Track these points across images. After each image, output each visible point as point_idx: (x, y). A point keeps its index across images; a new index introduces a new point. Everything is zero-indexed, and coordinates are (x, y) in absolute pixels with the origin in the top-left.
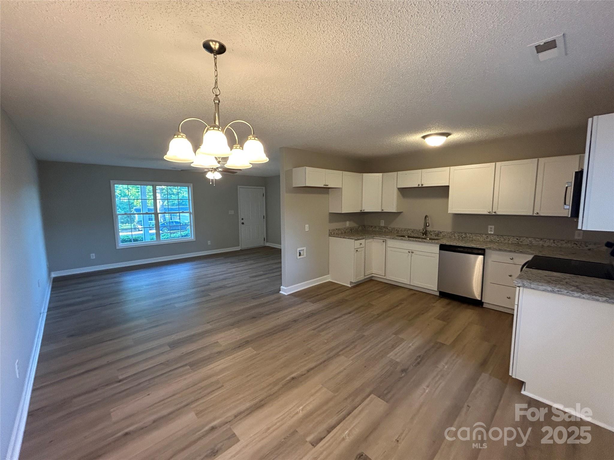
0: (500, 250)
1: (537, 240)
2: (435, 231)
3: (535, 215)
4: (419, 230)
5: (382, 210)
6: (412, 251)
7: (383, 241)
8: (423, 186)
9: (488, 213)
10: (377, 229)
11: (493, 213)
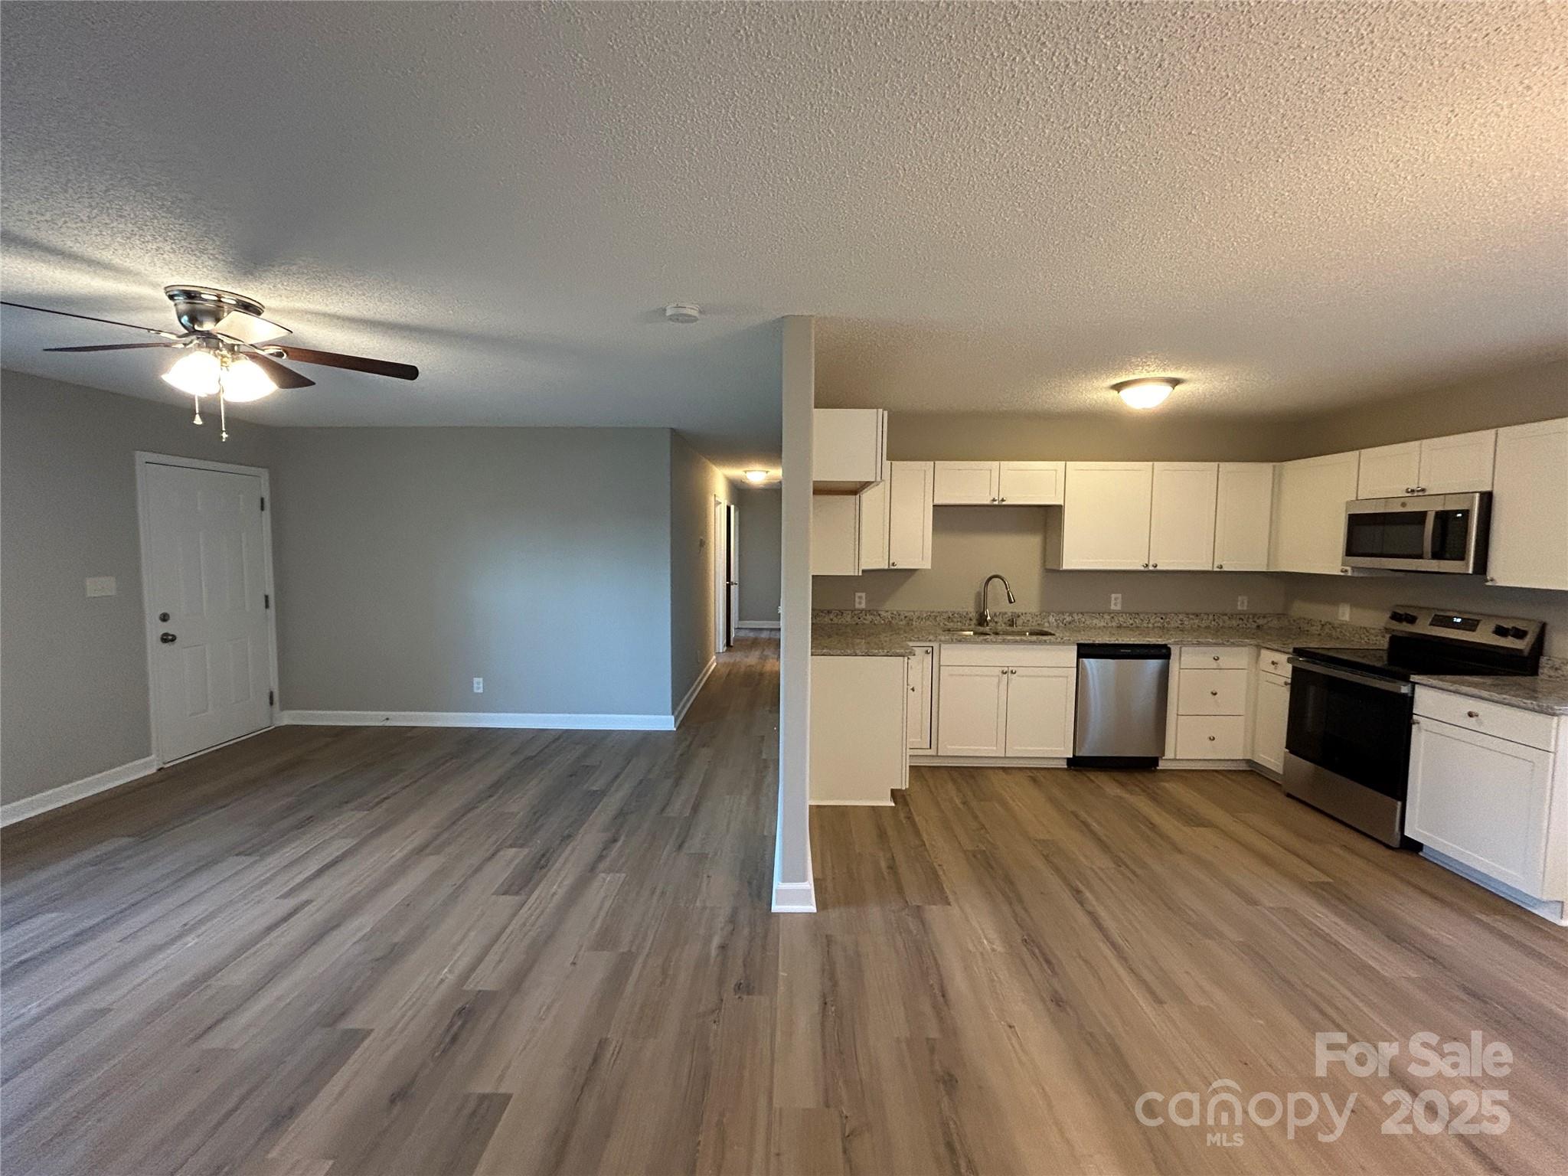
0: (1199, 644)
1: (1191, 616)
2: (1006, 613)
3: (1216, 569)
4: (966, 613)
5: (893, 564)
6: (1010, 669)
7: (927, 652)
8: (1004, 503)
9: (1142, 568)
10: (848, 618)
11: (1151, 568)
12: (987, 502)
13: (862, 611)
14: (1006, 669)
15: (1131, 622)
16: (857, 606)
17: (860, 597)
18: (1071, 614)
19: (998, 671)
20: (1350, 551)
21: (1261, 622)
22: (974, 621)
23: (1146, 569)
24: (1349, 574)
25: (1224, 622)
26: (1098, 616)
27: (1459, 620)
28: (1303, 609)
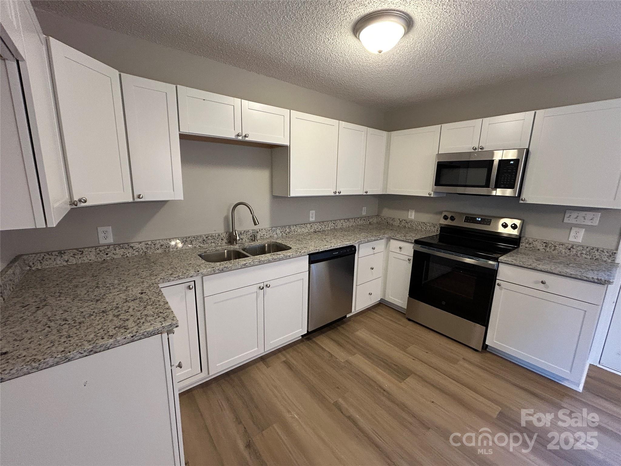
2: (248, 231)
3: (365, 194)
4: (219, 235)
5: (139, 197)
6: (265, 284)
7: (189, 288)
8: (247, 139)
9: (333, 194)
10: (91, 257)
11: (337, 194)
12: (232, 136)
13: (109, 246)
14: (262, 285)
15: (320, 227)
16: (102, 241)
17: (105, 232)
18: (289, 226)
19: (255, 288)
20: (438, 182)
21: (371, 220)
22: (225, 240)
23: (335, 195)
24: (432, 196)
25: (358, 222)
26: (304, 226)
27: (480, 219)
28: (387, 213)
